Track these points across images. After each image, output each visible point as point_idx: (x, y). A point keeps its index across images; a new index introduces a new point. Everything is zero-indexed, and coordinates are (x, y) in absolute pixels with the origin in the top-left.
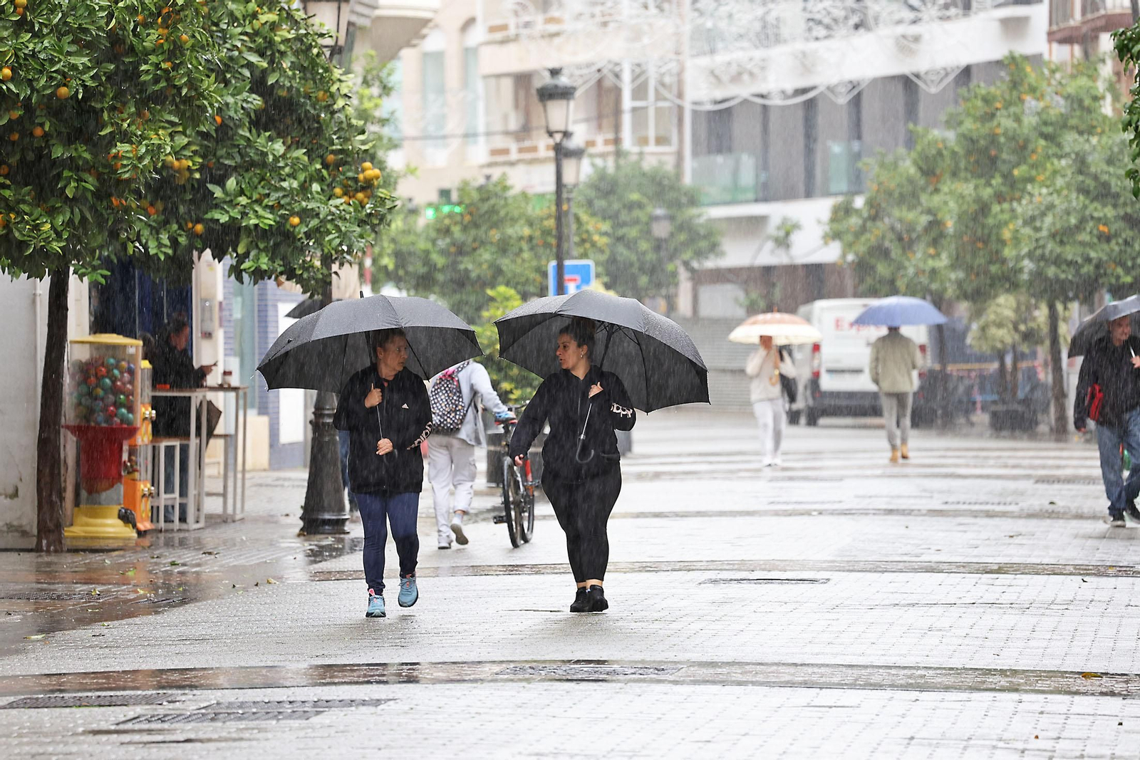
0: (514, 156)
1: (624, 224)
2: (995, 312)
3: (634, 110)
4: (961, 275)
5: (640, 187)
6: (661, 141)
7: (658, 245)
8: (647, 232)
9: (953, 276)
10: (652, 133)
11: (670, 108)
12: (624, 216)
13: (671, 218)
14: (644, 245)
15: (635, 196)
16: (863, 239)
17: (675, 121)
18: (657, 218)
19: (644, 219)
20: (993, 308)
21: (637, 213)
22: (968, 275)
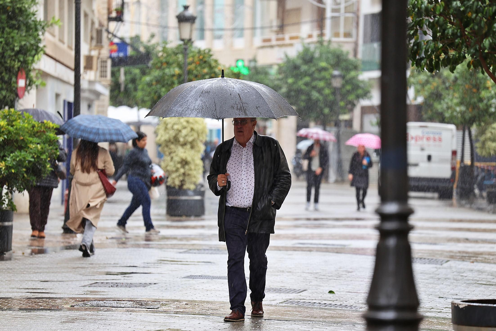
0: (274, 42)
1: (316, 79)
2: (491, 133)
3: (333, 18)
4: (463, 108)
5: (327, 60)
6: (347, 35)
7: (335, 91)
8: (329, 85)
9: (458, 109)
10: (342, 31)
11: (353, 18)
12: (316, 75)
13: (343, 77)
14: (327, 91)
15: (323, 64)
16: (426, 88)
17: (354, 24)
18: (334, 77)
19: (328, 76)
20: (490, 130)
21: (323, 74)
22: (468, 109)
